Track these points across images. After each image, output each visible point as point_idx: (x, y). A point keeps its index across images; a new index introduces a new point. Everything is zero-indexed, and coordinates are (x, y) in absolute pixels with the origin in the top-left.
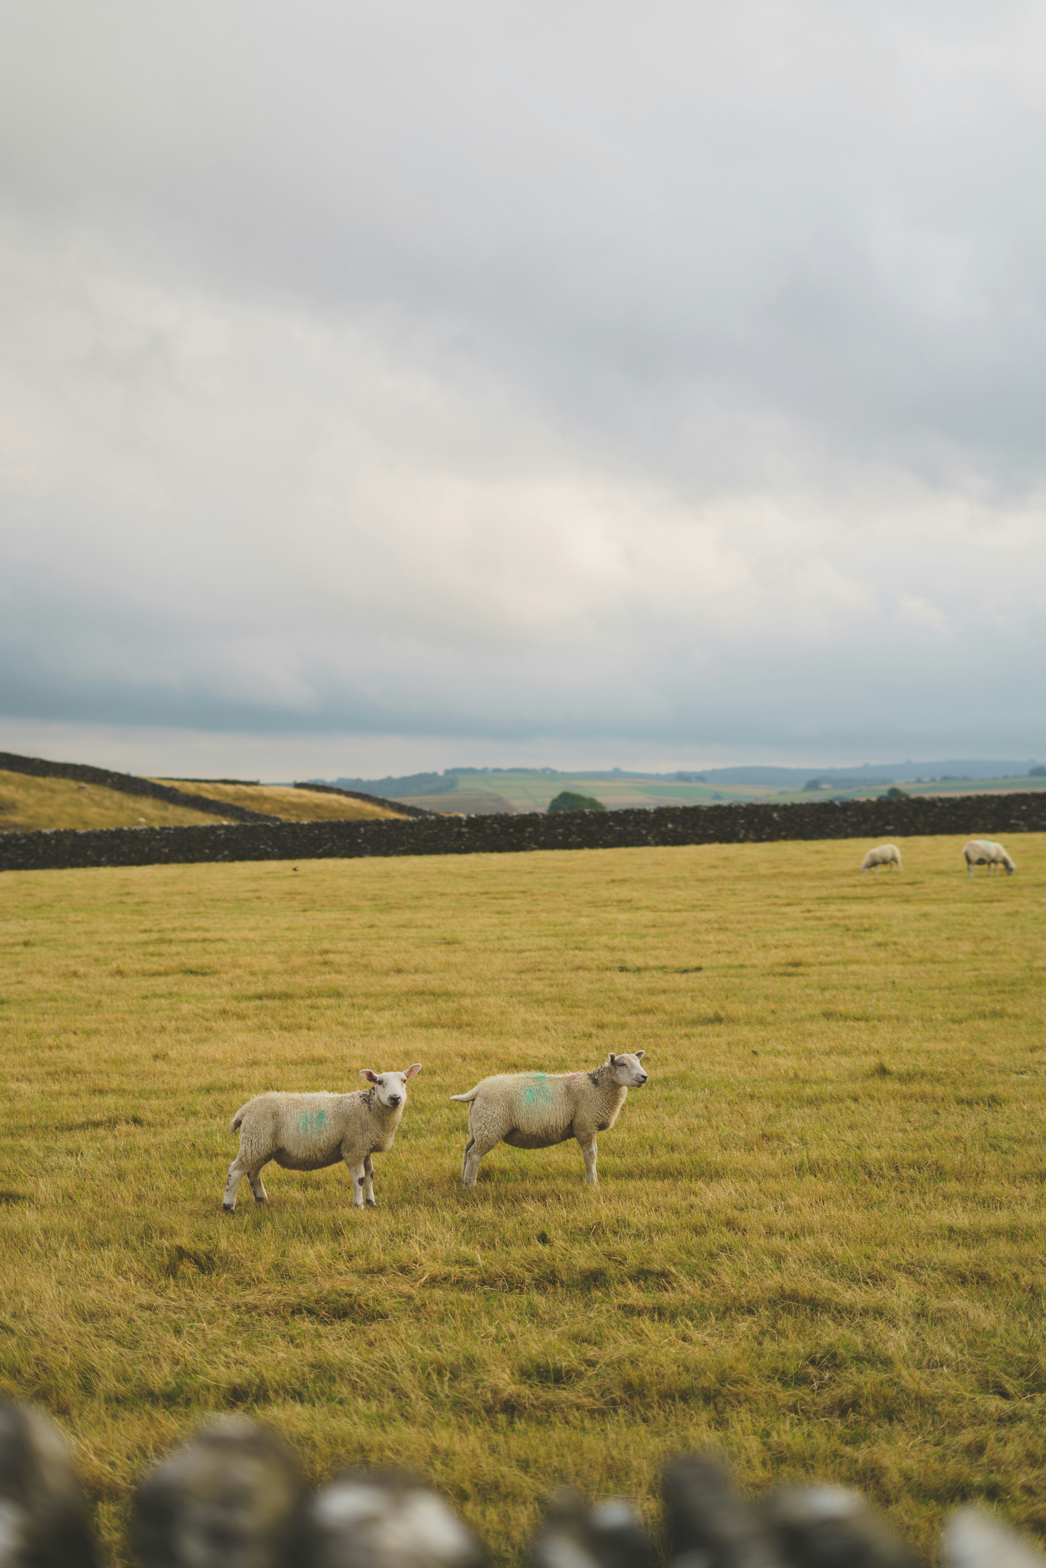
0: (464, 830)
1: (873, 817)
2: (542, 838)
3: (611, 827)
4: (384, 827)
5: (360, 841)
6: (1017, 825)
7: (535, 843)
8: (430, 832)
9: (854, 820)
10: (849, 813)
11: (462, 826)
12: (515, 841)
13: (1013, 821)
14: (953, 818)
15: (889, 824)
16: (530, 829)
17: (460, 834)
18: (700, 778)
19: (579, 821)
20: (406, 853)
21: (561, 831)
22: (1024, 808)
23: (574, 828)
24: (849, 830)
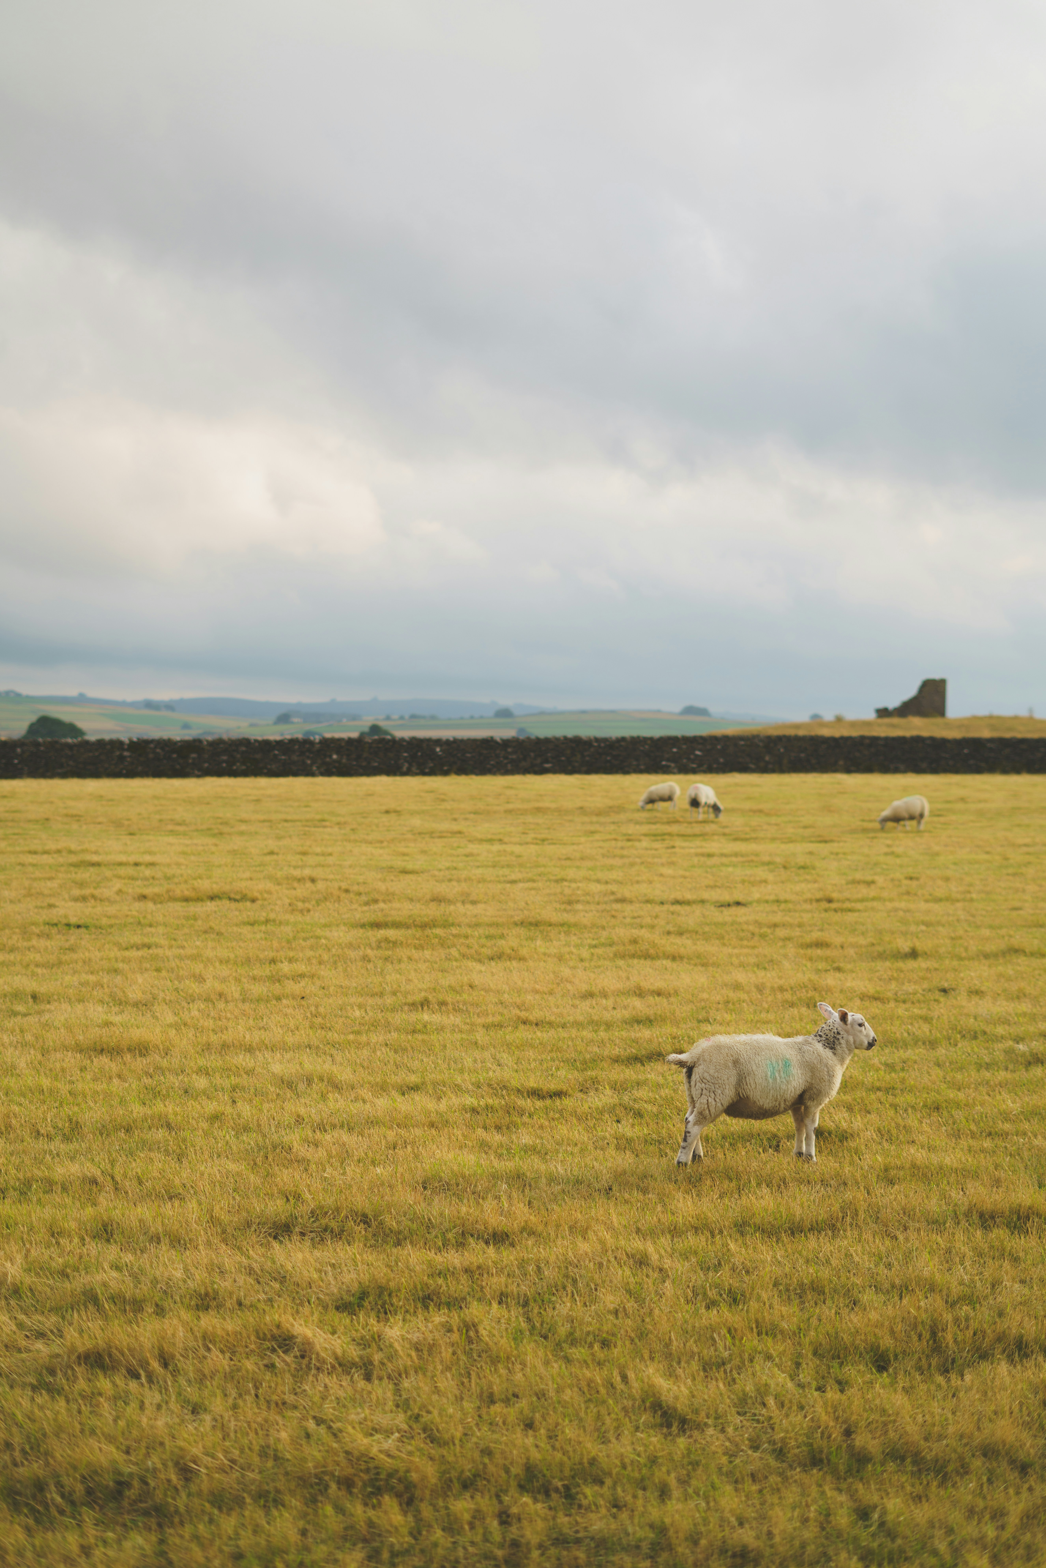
0: (126, 754)
1: (532, 754)
2: (206, 765)
3: (275, 756)
4: (42, 748)
5: (16, 761)
6: (668, 767)
7: (199, 770)
8: (91, 754)
9: (514, 757)
10: (510, 750)
11: (124, 750)
12: (178, 767)
13: (664, 763)
14: (609, 758)
15: (547, 762)
16: (194, 755)
17: (122, 758)
18: (170, 706)
19: (244, 749)
20: (64, 775)
21: (225, 758)
22: (675, 750)
23: (238, 756)
24: (509, 767)
